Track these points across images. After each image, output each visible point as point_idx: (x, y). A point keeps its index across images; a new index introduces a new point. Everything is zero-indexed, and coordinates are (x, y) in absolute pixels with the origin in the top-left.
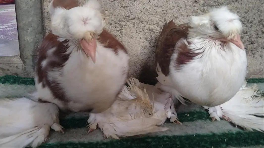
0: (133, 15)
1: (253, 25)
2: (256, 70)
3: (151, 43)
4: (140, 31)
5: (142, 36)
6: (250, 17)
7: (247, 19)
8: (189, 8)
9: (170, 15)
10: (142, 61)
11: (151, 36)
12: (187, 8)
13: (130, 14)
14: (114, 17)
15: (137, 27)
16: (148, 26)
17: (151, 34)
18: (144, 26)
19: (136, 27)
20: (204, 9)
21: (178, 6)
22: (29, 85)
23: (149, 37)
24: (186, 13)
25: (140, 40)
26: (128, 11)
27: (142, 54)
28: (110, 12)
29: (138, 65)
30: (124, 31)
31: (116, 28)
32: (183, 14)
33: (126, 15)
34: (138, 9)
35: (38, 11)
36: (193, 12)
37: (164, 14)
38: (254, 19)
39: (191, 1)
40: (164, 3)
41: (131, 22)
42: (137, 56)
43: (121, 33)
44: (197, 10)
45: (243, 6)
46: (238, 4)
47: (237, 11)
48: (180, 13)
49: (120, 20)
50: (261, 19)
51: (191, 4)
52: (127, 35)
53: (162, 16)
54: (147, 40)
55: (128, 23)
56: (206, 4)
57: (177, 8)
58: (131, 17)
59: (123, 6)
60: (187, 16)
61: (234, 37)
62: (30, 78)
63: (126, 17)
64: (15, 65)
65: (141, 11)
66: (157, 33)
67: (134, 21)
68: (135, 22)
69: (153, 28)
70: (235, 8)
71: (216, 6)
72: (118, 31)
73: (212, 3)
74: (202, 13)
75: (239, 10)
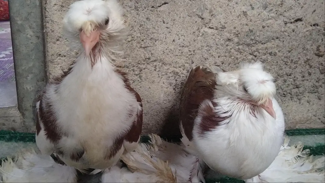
0: (154, 56)
1: (298, 65)
2: (302, 119)
3: (176, 89)
4: (163, 75)
5: (165, 81)
6: (294, 56)
7: (290, 59)
8: (221, 47)
9: (198, 56)
10: (166, 109)
11: (176, 80)
12: (218, 48)
13: (150, 55)
14: (132, 59)
15: (159, 71)
16: (172, 69)
17: (176, 78)
18: (168, 69)
19: (157, 70)
20: (238, 48)
21: (208, 46)
22: (28, 143)
23: (174, 82)
24: (218, 53)
25: (164, 85)
26: (149, 52)
27: (165, 102)
29: (161, 114)
30: (144, 76)
31: (134, 71)
32: (213, 54)
33: (146, 57)
34: (160, 49)
35: (41, 54)
36: (226, 52)
37: (191, 55)
38: (299, 58)
39: (223, 40)
40: (191, 42)
41: (151, 65)
42: (159, 104)
43: (140, 77)
44: (231, 49)
45: (286, 43)
46: (279, 42)
48: (210, 53)
49: (139, 62)
50: (307, 59)
51: (223, 43)
52: (148, 80)
53: (189, 57)
54: (171, 86)
55: (148, 66)
56: (241, 43)
57: (206, 48)
58: (152, 60)
59: (143, 46)
60: (219, 57)
61: (265, 102)
62: (30, 133)
63: (146, 59)
64: (12, 119)
65: (163, 52)
66: (183, 77)
67: (155, 64)
68: (157, 65)
69: (179, 71)
70: (275, 46)
71: (253, 45)
72: (137, 75)
73: (248, 41)
74: (236, 53)
75: (281, 49)
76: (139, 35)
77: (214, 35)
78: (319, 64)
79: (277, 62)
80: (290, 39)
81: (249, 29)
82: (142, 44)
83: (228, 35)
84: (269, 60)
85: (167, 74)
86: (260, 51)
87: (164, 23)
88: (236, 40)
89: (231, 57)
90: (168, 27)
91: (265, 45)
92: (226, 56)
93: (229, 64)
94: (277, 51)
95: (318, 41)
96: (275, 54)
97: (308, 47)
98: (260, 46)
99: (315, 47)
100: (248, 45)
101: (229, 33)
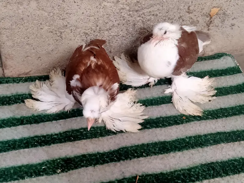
0: (70, 24)
1: (173, 21)
4: (77, 35)
5: (79, 38)
6: (171, 15)
7: (168, 17)
8: (117, 14)
9: (101, 22)
11: (87, 38)
12: (115, 15)
13: (67, 24)
14: (54, 27)
16: (83, 31)
17: (86, 37)
18: (80, 31)
19: (73, 32)
20: (130, 14)
21: (107, 14)
23: (85, 39)
24: (115, 18)
25: (78, 41)
26: (66, 22)
28: (50, 23)
30: (63, 36)
31: (56, 34)
32: (112, 20)
34: (73, 19)
36: (120, 17)
38: (175, 16)
40: (96, 13)
41: (68, 29)
43: (61, 37)
45: (164, 7)
46: (159, 6)
47: (159, 12)
48: (110, 19)
49: (60, 28)
50: (180, 16)
51: (118, 12)
52: (66, 39)
53: (95, 22)
54: (83, 41)
55: (66, 30)
56: (131, 10)
57: (107, 16)
58: (68, 26)
59: (61, 18)
60: (116, 21)
63: (64, 26)
65: (76, 21)
67: (71, 28)
68: (73, 29)
69: (88, 32)
70: (157, 10)
71: (141, 10)
72: (59, 36)
73: (136, 8)
74: (128, 17)
75: (161, 11)
76: (58, 12)
77: (111, 7)
78: (189, 19)
79: (158, 20)
80: (168, 4)
81: (137, 1)
82: (60, 18)
83: (122, 6)
84: (152, 19)
85: (80, 34)
86: (146, 14)
87: (75, 2)
88: (128, 8)
89: (124, 20)
90: (78, 5)
91: (150, 10)
92: (121, 20)
93: (123, 25)
94: (158, 13)
95: (189, 3)
96: (157, 15)
97: (182, 8)
98: (146, 11)
99: (186, 7)
100: (137, 11)
101: (122, 4)
